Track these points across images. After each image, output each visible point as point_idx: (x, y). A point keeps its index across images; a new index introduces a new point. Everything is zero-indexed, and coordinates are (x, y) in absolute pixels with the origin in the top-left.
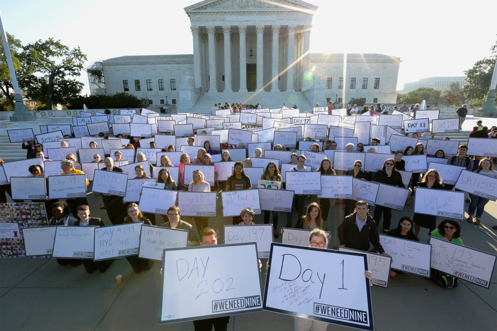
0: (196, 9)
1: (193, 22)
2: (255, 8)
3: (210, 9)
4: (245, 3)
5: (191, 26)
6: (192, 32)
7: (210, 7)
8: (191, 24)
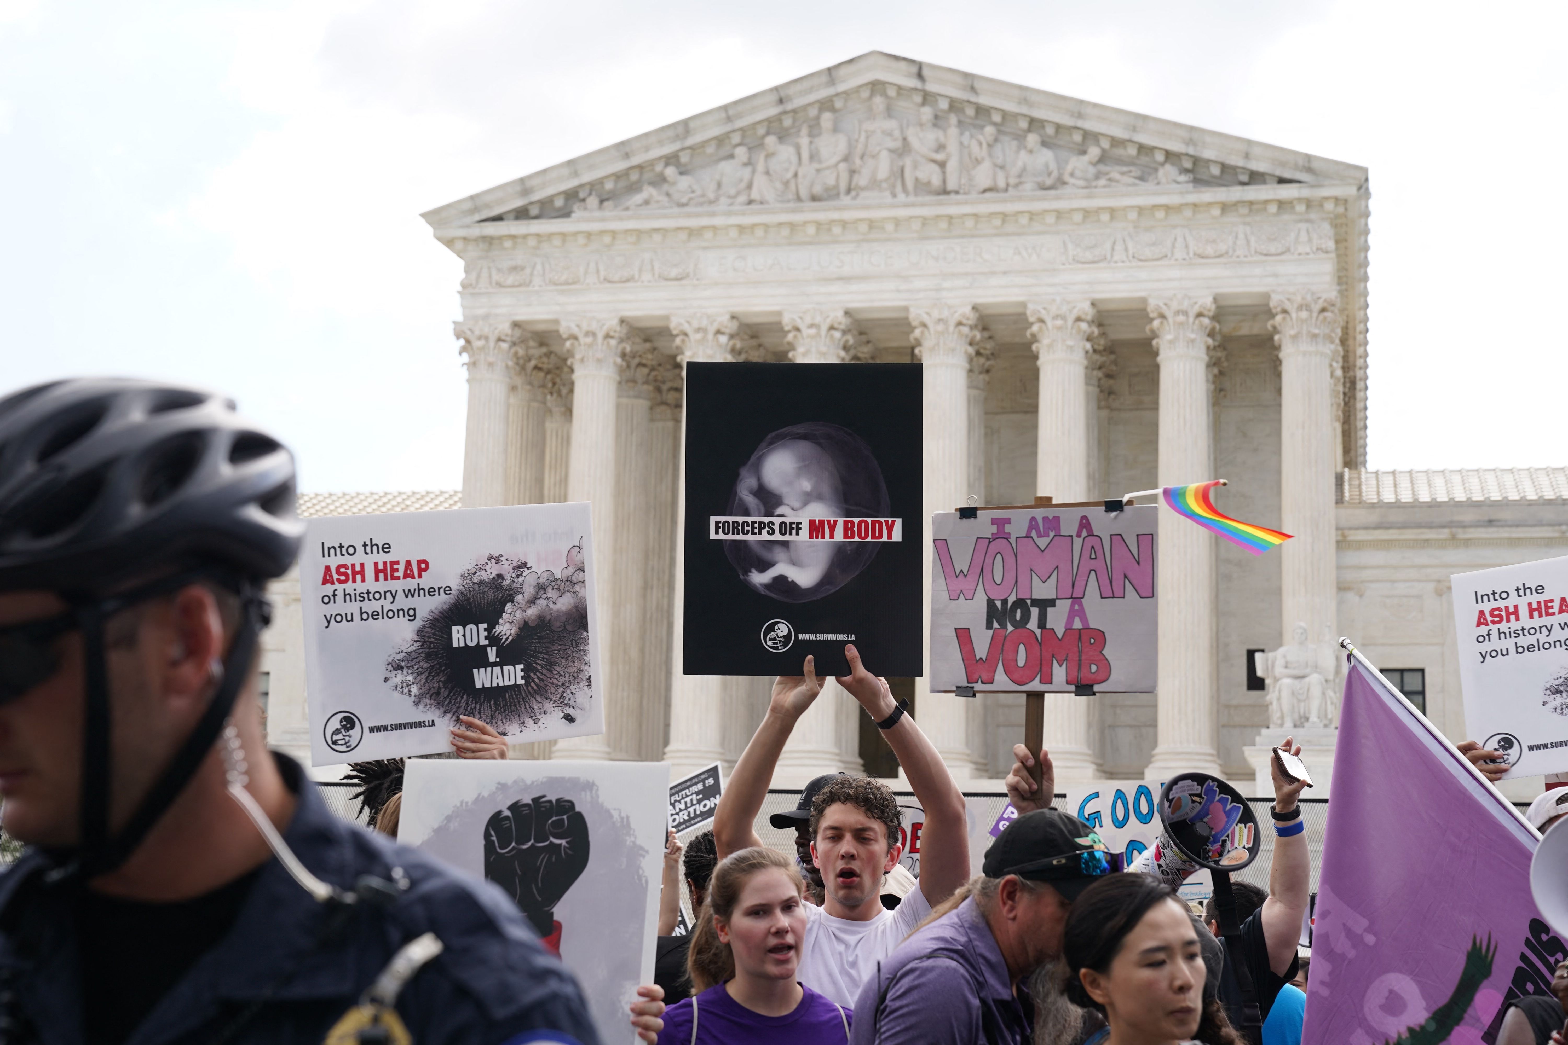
0: (499, 218)
1: (473, 294)
2: (901, 197)
3: (597, 214)
4: (836, 165)
5: (460, 318)
6: (465, 357)
7: (593, 201)
8: (463, 307)
